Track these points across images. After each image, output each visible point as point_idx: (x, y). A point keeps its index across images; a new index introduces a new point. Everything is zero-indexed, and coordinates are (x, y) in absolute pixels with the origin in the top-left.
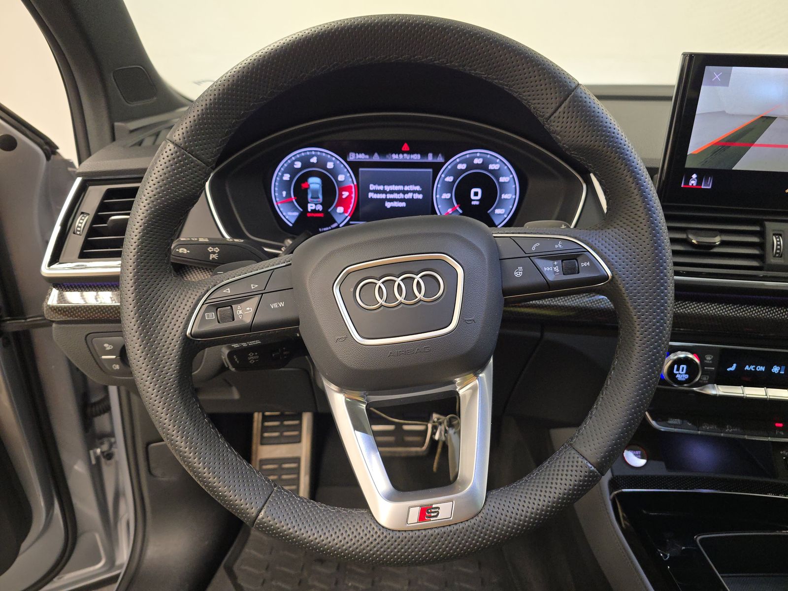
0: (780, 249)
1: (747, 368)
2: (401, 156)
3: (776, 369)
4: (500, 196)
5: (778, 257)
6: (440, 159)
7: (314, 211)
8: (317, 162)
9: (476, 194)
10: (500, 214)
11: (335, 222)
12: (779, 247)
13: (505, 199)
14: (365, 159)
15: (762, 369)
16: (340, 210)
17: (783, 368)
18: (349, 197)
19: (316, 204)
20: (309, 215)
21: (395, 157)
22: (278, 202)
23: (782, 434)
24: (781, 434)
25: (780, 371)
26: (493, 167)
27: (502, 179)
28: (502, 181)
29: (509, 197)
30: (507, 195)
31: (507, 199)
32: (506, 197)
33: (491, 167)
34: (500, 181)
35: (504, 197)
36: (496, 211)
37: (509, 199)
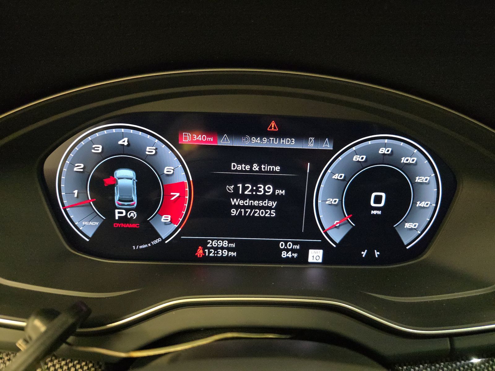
2: (265, 140)
4: (415, 203)
6: (327, 146)
7: (124, 219)
8: (129, 145)
9: (378, 200)
10: (411, 229)
11: (158, 236)
13: (420, 207)
14: (206, 142)
16: (166, 218)
18: (181, 199)
19: (127, 210)
20: (116, 225)
21: (255, 142)
22: (66, 205)
26: (407, 160)
27: (419, 179)
28: (419, 181)
29: (427, 204)
30: (423, 202)
31: (424, 207)
32: (423, 204)
33: (404, 160)
34: (416, 181)
35: (420, 205)
36: (406, 224)
37: (426, 208)
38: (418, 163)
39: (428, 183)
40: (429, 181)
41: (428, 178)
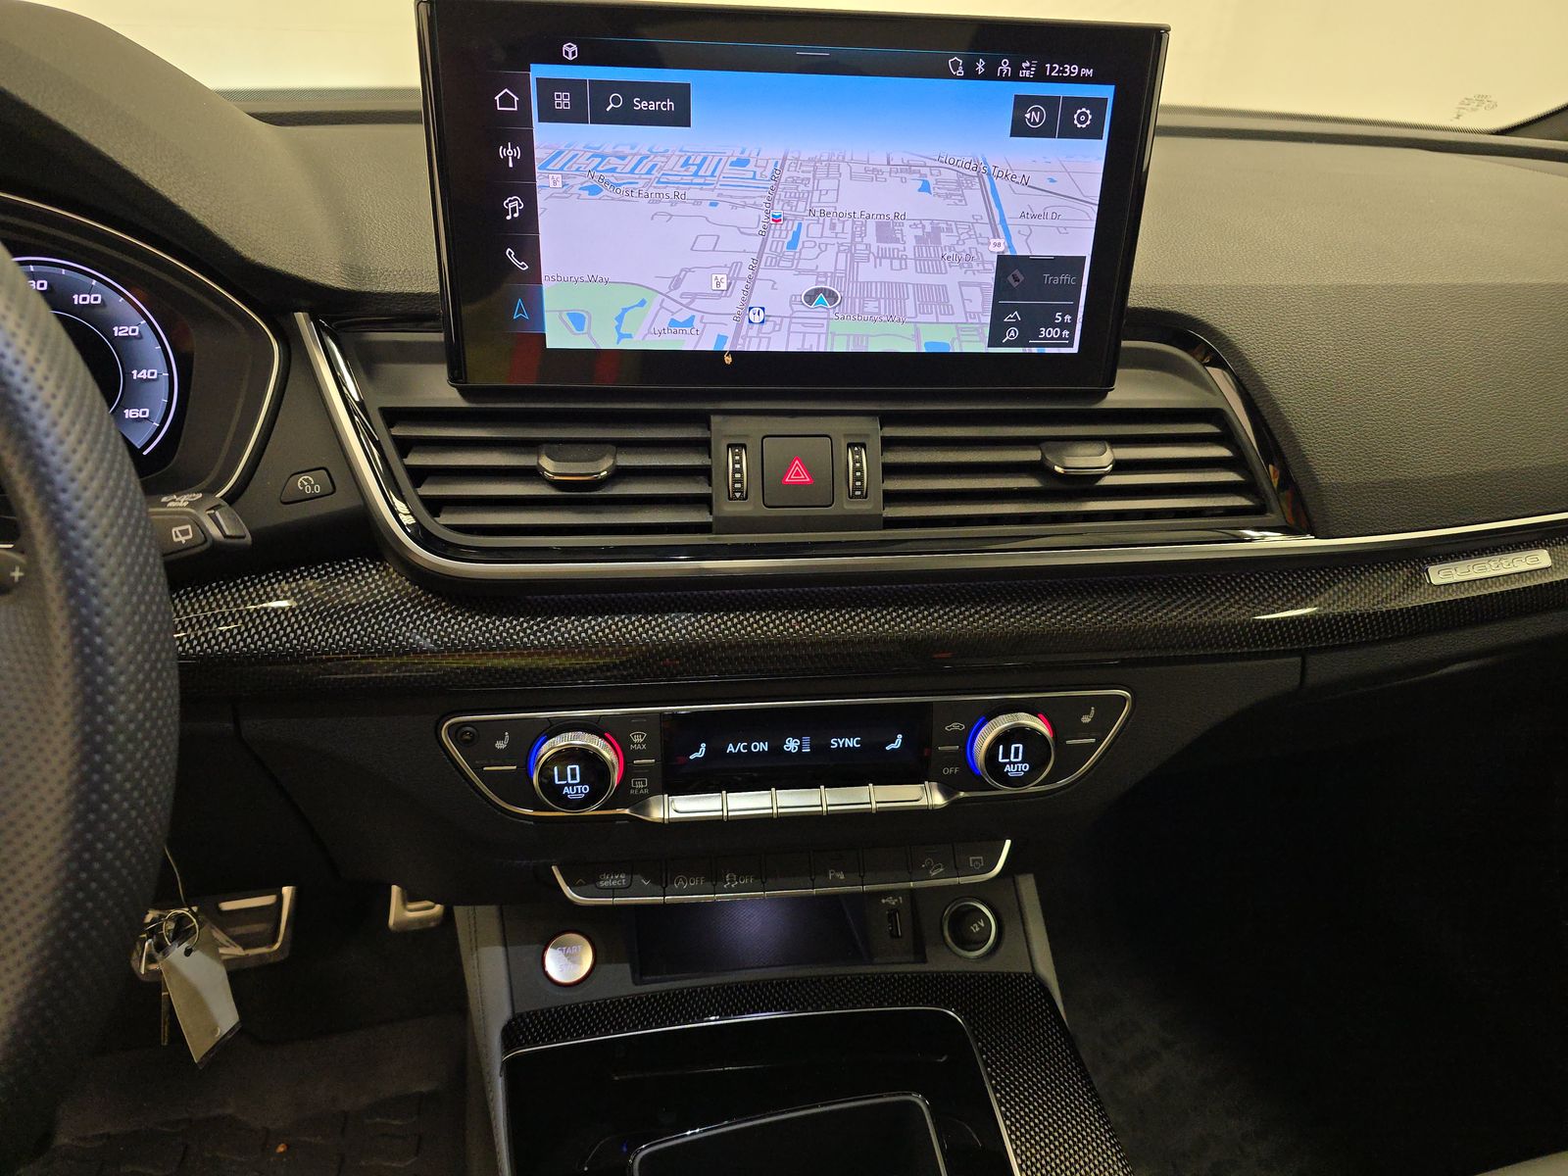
0: (740, 481)
1: (731, 748)
3: (791, 745)
5: (740, 499)
10: (139, 420)
12: (738, 476)
13: (142, 380)
15: (763, 746)
17: (807, 739)
23: (842, 877)
24: (838, 879)
25: (800, 747)
26: (84, 299)
27: (119, 330)
28: (120, 334)
29: (152, 374)
30: (144, 371)
31: (147, 380)
32: (144, 374)
33: (77, 299)
34: (116, 335)
35: (139, 376)
36: (126, 411)
37: (153, 380)
38: (107, 303)
39: (140, 337)
40: (139, 332)
41: (137, 328)
